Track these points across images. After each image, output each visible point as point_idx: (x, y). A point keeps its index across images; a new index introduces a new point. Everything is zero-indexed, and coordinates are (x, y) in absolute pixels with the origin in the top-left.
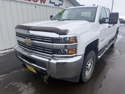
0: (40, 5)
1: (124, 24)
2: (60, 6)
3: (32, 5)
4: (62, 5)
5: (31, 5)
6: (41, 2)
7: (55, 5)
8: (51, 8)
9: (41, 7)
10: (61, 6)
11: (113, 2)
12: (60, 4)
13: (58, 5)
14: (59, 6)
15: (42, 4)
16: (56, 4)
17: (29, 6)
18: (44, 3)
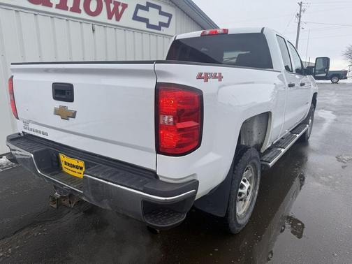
0: (105, 25)
1: (330, 81)
2: (162, 28)
3: (84, 25)
4: (167, 25)
5: (81, 22)
6: (110, 17)
7: (149, 26)
8: (138, 35)
9: (110, 31)
10: (164, 30)
11: (299, 24)
12: (162, 24)
13: (158, 25)
14: (158, 28)
15: (113, 21)
16: (151, 23)
17: (74, 26)
18: (118, 19)
